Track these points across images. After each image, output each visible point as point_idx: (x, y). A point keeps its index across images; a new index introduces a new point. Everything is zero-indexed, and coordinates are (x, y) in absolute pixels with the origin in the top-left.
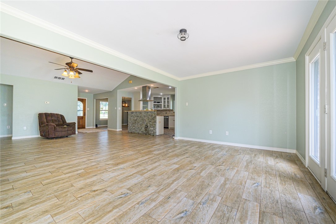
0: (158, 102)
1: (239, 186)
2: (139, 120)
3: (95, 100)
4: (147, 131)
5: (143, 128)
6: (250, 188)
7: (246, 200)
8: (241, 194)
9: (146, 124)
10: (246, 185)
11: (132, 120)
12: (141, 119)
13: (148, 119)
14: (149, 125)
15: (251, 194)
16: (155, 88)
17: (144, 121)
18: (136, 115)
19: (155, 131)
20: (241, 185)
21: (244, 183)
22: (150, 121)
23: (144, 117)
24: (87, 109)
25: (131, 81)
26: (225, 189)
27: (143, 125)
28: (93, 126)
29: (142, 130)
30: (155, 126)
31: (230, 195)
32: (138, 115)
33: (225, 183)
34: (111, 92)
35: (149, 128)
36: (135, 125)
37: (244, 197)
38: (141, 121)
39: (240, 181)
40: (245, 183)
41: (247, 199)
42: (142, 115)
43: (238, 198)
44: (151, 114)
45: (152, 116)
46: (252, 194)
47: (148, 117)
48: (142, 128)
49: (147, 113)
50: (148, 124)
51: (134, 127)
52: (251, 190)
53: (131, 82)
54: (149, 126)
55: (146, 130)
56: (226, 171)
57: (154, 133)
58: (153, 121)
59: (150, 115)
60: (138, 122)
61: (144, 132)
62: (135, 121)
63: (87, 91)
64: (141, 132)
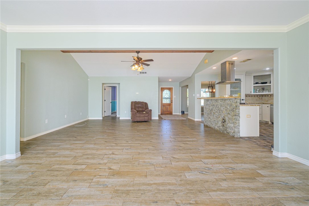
0: (262, 83)
2: (215, 110)
3: (181, 88)
4: (224, 128)
5: (220, 122)
9: (224, 117)
11: (208, 110)
12: (217, 108)
13: (226, 110)
14: (227, 119)
16: (244, 61)
17: (221, 112)
18: (211, 103)
19: (236, 130)
22: (229, 114)
23: (221, 106)
24: (174, 97)
25: (207, 60)
27: (220, 117)
28: (179, 113)
29: (218, 125)
30: (237, 122)
32: (214, 103)
34: (190, 78)
35: (228, 124)
36: (210, 116)
38: (217, 112)
42: (218, 103)
44: (231, 102)
45: (231, 105)
47: (226, 107)
48: (218, 122)
49: (225, 100)
50: (226, 117)
51: (210, 119)
53: (207, 62)
54: (227, 121)
55: (223, 125)
57: (234, 132)
58: (232, 113)
59: (228, 105)
60: (214, 113)
61: (221, 128)
62: (210, 110)
63: (170, 80)
64: (218, 127)
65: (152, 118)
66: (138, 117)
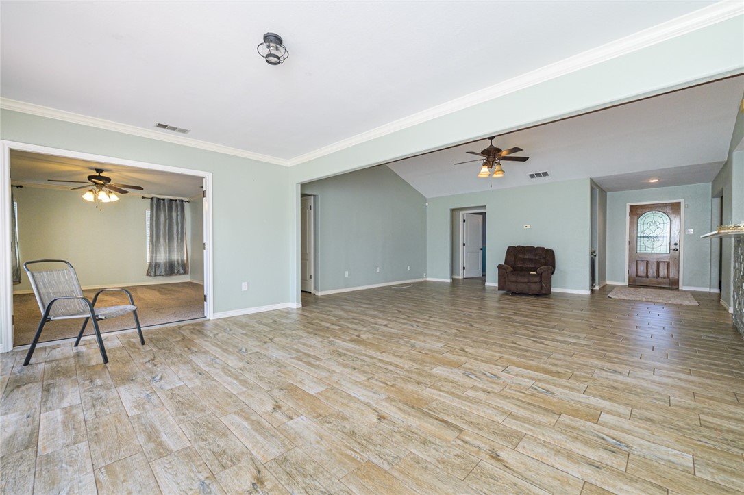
1: (111, 458)
6: (76, 476)
7: (74, 444)
8: (94, 446)
10: (91, 476)
15: (66, 463)
20: (106, 467)
21: (103, 478)
24: (686, 232)
26: (137, 430)
28: (710, 286)
31: (116, 429)
33: (155, 441)
37: (83, 446)
39: (121, 477)
40: (97, 480)
41: (73, 447)
43: (96, 434)
46: (64, 465)
52: (70, 473)
56: (202, 478)
63: (653, 181)
65: (553, 290)
66: (513, 282)
